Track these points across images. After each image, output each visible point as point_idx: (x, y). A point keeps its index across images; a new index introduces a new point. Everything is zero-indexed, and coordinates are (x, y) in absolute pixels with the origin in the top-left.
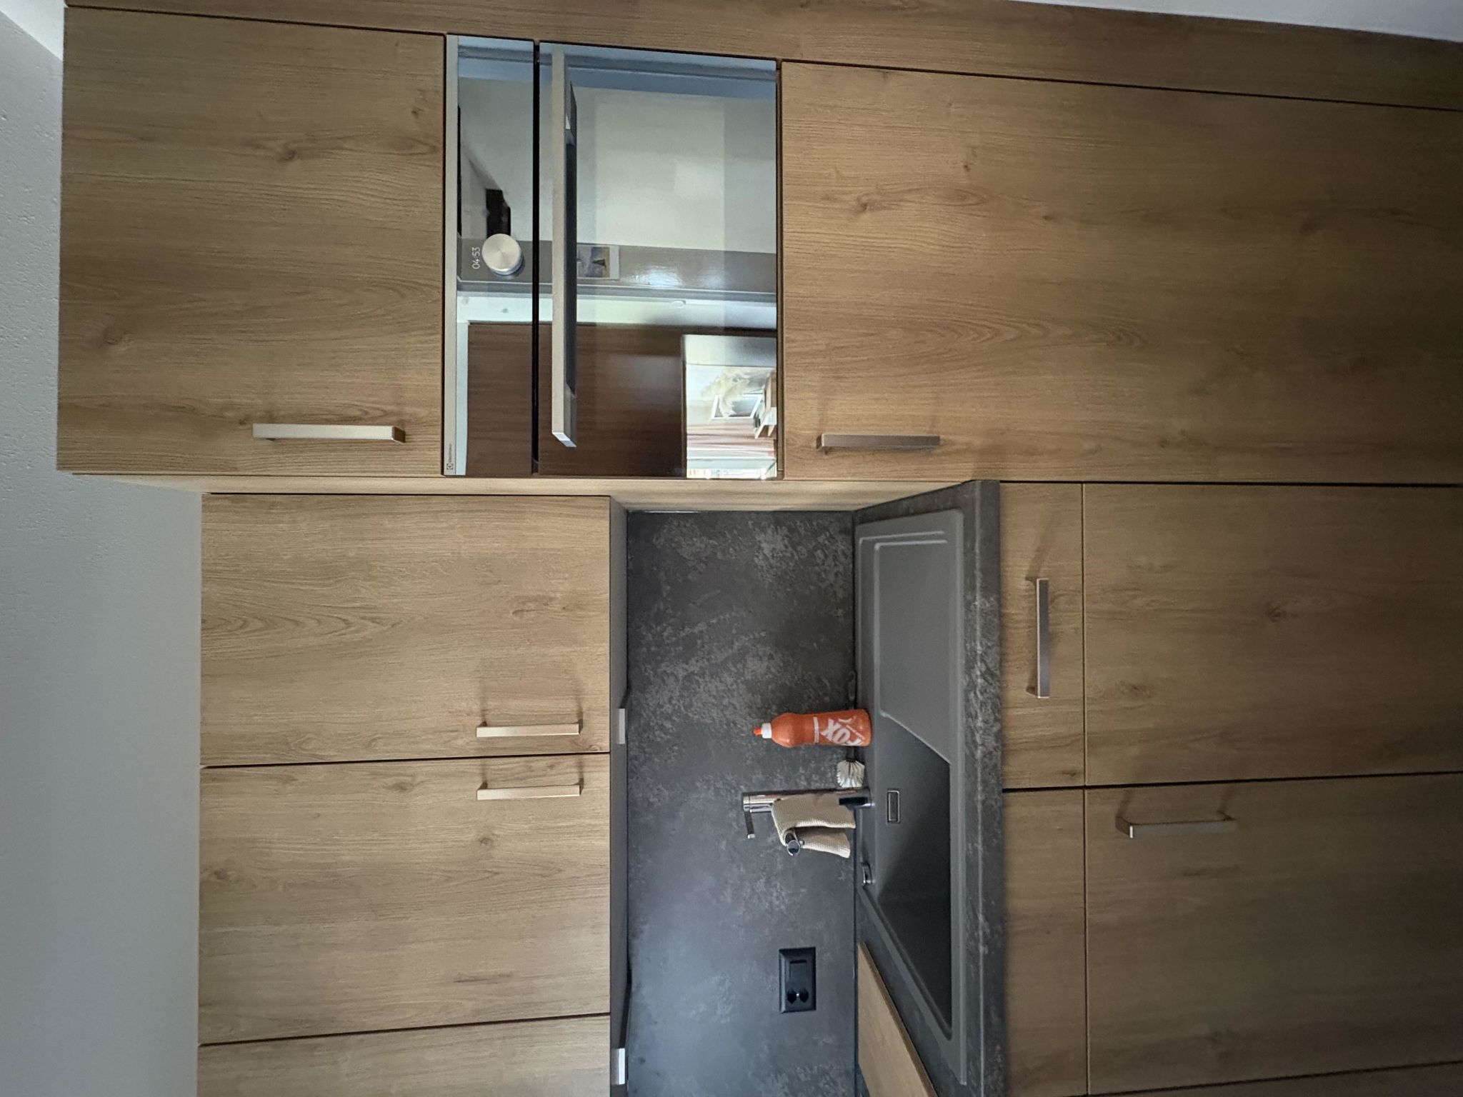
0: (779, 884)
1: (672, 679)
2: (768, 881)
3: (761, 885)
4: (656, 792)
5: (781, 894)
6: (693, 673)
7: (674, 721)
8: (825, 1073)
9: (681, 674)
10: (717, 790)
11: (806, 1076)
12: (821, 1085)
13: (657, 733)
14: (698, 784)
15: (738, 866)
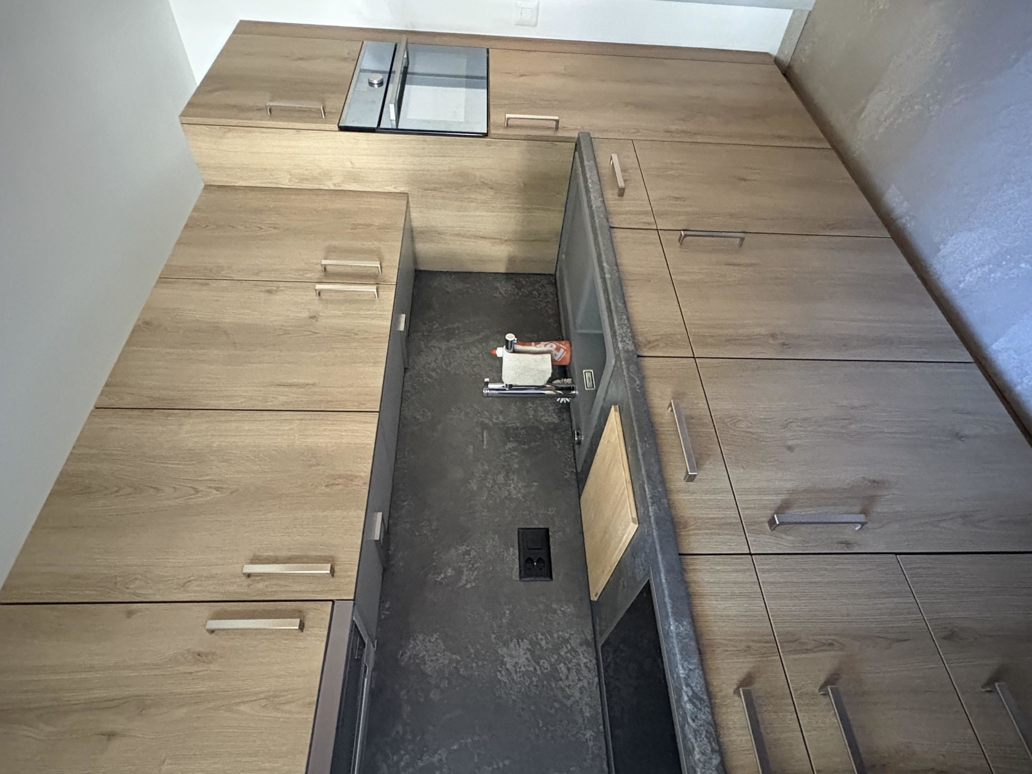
0: (515, 479)
1: (437, 350)
2: (507, 475)
3: (501, 478)
4: (422, 413)
5: (517, 486)
6: (452, 347)
7: (437, 372)
8: (567, 641)
9: (444, 347)
10: (467, 414)
11: (547, 643)
12: (562, 653)
13: (425, 378)
14: (453, 409)
15: (483, 464)
